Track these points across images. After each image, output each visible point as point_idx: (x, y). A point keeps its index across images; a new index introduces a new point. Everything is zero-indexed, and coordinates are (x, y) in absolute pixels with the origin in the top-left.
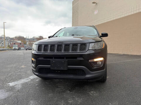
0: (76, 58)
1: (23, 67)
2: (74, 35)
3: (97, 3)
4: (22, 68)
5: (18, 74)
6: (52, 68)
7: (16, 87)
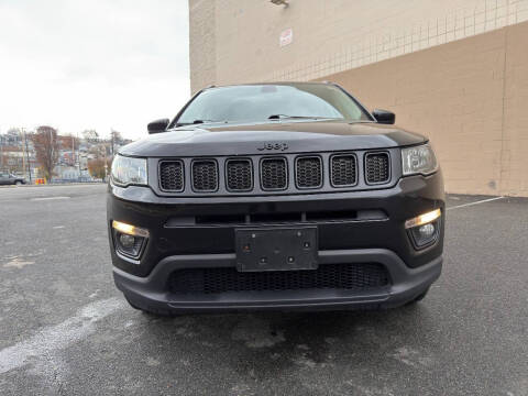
0: (352, 214)
1: (16, 263)
2: (276, 117)
3: (287, 4)
4: (16, 271)
5: (10, 305)
6: (243, 269)
7: (35, 371)
